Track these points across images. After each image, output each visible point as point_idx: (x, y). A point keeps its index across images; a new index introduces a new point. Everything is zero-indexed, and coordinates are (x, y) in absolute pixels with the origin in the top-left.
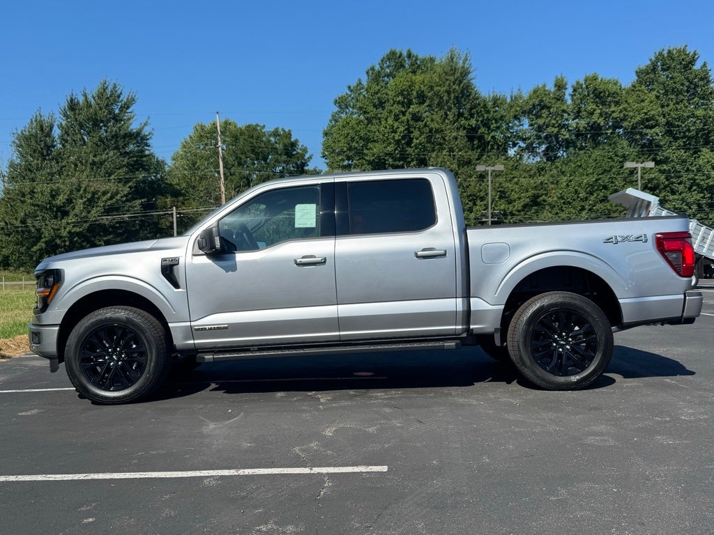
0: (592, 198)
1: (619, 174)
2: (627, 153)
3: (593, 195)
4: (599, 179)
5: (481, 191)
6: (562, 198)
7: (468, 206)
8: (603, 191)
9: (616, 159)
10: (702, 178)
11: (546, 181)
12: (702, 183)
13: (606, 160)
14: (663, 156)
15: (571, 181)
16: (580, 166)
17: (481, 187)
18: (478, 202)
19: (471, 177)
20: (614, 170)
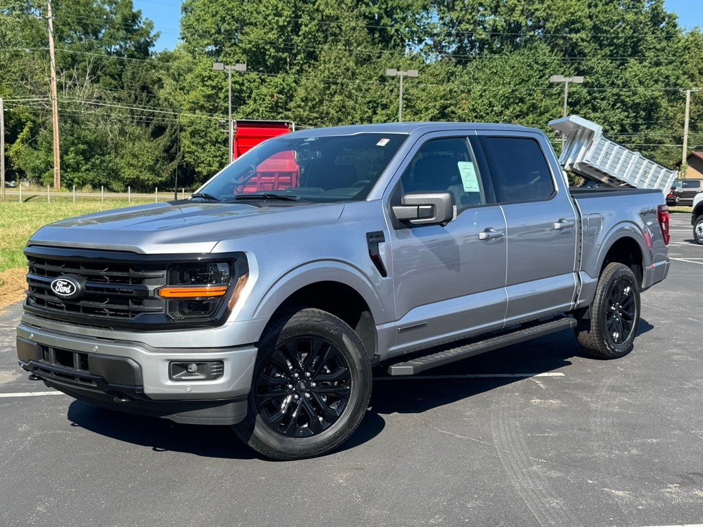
0: (508, 112)
1: (538, 85)
2: (548, 60)
3: (508, 109)
4: (516, 90)
5: (383, 96)
6: (474, 110)
7: (367, 115)
8: (520, 104)
9: (535, 66)
10: (628, 94)
11: (456, 89)
12: (627, 99)
13: (525, 67)
14: (587, 66)
15: (485, 91)
16: (496, 73)
17: (383, 92)
18: (379, 111)
19: (370, 78)
20: (533, 80)
